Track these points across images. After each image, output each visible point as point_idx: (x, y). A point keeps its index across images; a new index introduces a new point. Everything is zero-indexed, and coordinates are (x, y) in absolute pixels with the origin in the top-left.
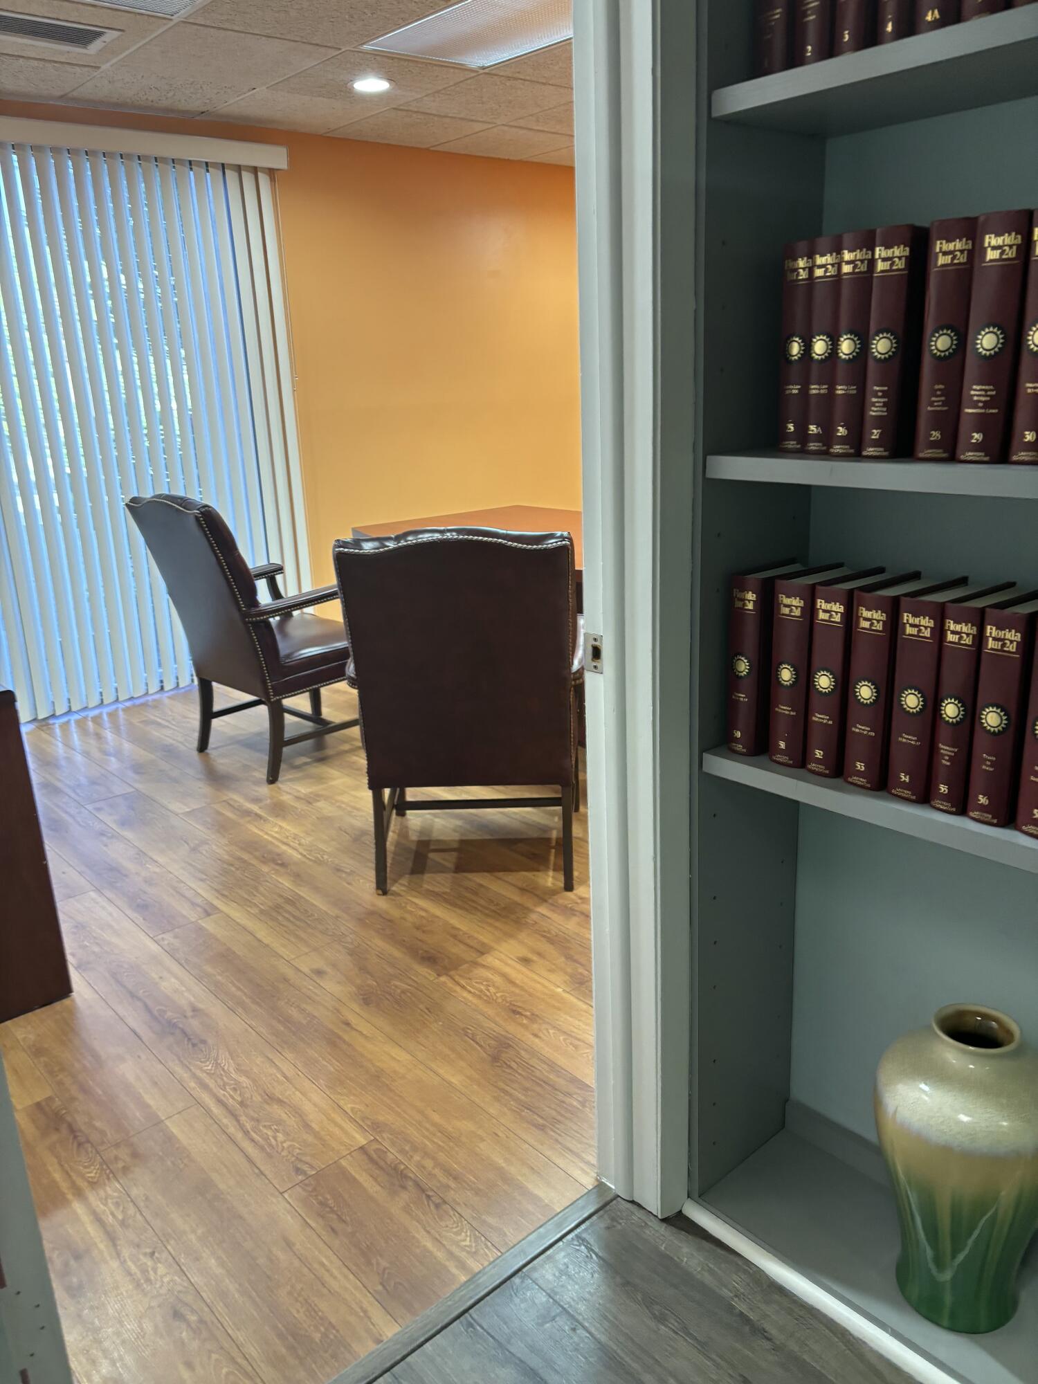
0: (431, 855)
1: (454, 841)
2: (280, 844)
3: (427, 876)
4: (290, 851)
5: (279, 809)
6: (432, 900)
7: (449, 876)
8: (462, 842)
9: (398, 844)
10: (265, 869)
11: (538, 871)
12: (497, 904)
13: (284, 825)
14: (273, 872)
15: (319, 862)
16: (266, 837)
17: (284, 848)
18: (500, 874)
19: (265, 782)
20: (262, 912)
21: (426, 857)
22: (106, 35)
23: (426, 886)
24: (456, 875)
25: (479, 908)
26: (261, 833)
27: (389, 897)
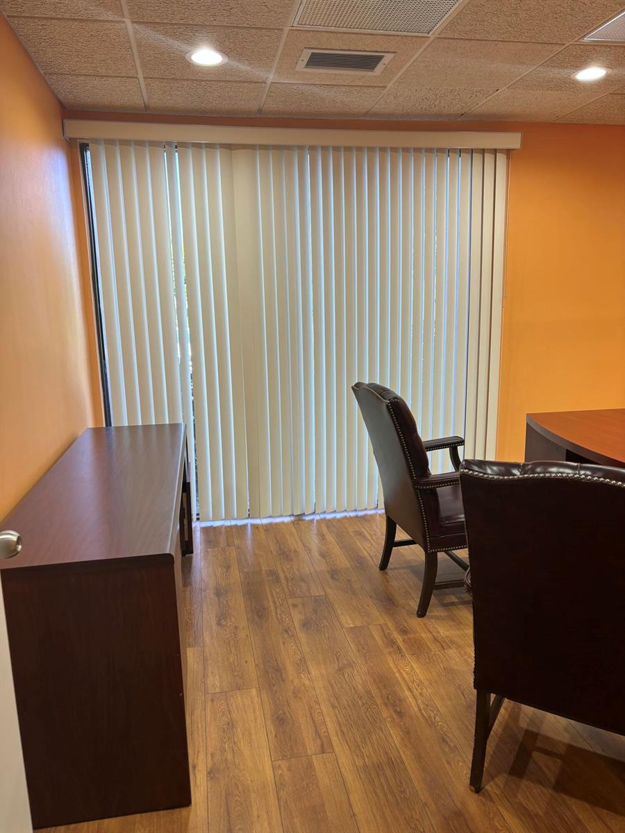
0: (535, 755)
1: (564, 744)
2: (405, 688)
3: (525, 783)
4: (411, 699)
5: (417, 648)
7: (547, 791)
8: (570, 747)
9: (506, 727)
10: (385, 713)
13: (415, 666)
14: (389, 719)
15: (430, 723)
16: (397, 675)
17: (407, 693)
18: (603, 812)
19: (415, 613)
20: (365, 766)
21: (530, 756)
22: (385, 58)
23: (520, 798)
24: (555, 794)
26: (395, 670)
27: (480, 797)
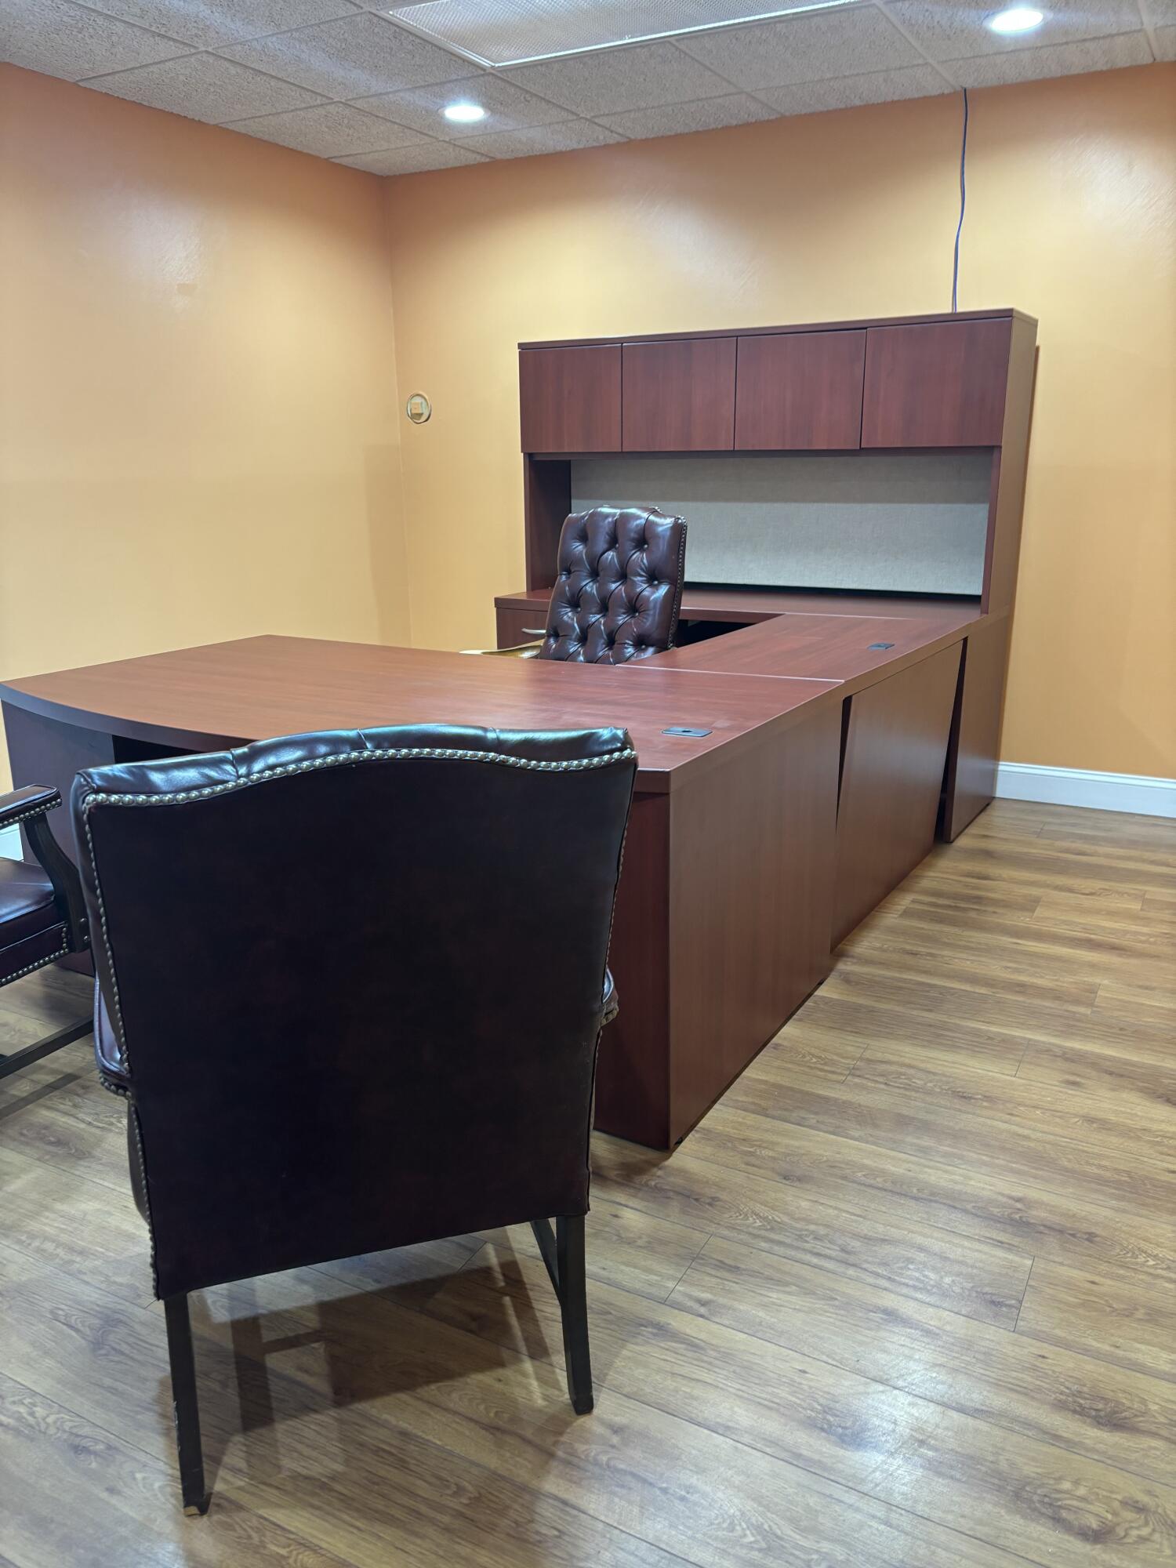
6: (313, 1506)
7: (328, 1417)
11: (501, 1364)
12: (459, 1491)
18: (432, 1390)
23: (288, 1463)
24: (343, 1413)
25: (424, 1509)
27: (216, 1517)
